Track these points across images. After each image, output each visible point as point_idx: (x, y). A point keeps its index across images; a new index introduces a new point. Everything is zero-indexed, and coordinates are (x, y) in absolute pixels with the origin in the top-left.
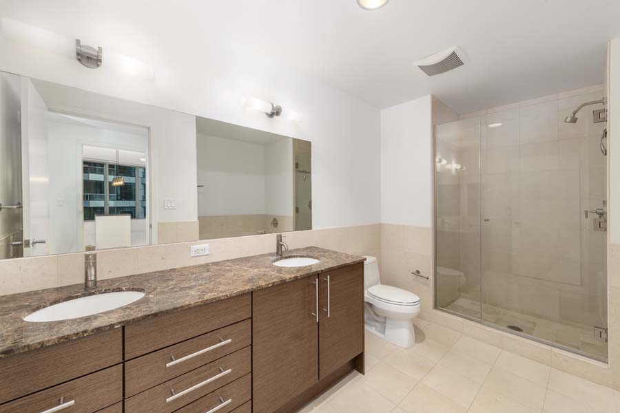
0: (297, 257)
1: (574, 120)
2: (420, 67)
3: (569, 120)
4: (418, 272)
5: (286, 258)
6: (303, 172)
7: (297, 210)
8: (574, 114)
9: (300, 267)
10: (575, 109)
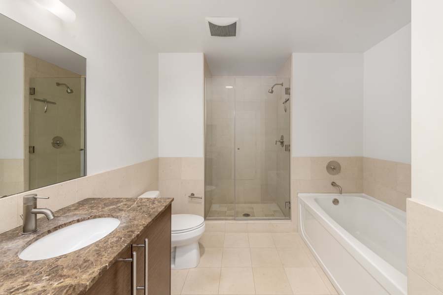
0: (70, 223)
1: (272, 92)
2: (210, 24)
3: (270, 91)
4: (193, 194)
5: (49, 232)
6: (44, 101)
7: (32, 150)
8: (272, 88)
9: (96, 244)
10: (272, 86)
